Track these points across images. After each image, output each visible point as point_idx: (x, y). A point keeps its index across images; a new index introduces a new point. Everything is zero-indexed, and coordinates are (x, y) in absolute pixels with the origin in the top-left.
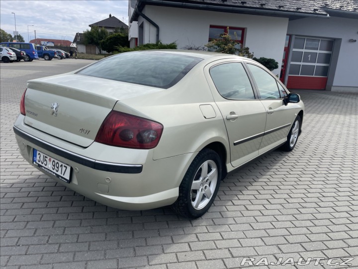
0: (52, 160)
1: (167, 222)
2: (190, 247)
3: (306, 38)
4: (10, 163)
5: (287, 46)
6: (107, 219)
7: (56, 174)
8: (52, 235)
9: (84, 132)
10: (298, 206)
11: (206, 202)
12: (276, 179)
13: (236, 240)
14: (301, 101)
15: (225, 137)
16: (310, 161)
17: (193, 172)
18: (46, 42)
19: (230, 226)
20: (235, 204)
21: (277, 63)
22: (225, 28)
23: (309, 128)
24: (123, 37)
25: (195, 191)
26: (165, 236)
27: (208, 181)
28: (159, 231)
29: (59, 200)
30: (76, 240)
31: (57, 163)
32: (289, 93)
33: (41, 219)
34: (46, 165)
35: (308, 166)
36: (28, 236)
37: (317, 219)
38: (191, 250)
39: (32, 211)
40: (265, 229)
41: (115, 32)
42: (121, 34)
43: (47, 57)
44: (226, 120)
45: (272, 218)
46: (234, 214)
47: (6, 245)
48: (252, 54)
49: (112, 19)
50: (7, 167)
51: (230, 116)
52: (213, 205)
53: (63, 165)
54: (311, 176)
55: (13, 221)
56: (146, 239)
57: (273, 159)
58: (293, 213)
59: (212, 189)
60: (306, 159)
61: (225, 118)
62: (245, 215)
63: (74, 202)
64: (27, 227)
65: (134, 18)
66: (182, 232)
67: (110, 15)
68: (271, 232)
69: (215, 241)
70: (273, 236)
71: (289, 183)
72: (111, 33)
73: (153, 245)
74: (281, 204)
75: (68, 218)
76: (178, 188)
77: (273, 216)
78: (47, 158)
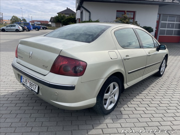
0: (30, 81)
1: (91, 116)
2: (103, 132)
3: (168, 15)
4: (12, 82)
5: (158, 20)
6: (58, 113)
7: (31, 89)
8: (29, 122)
9: (45, 67)
10: (166, 108)
11: (113, 105)
12: (153, 93)
13: (129, 128)
14: (167, 49)
15: (123, 69)
16: (172, 82)
17: (105, 89)
18: (37, 22)
19: (126, 119)
20: (129, 106)
21: (153, 29)
22: (124, 11)
23: (171, 64)
24: (73, 18)
25: (106, 100)
26: (89, 124)
27: (114, 94)
28: (86, 121)
29: (34, 102)
30: (41, 125)
31: (32, 83)
32: (160, 44)
33: (24, 112)
34: (26, 84)
35: (171, 85)
36: (17, 122)
37: (177, 116)
38: (103, 134)
39: (20, 108)
40: (146, 122)
41: (69, 16)
42: (72, 17)
43: (37, 29)
44: (123, 60)
45: (150, 115)
46: (128, 112)
47: (4, 127)
48: (139, 24)
49: (68, 10)
50: (11, 84)
51: (126, 58)
52: (116, 107)
53: (35, 84)
54: (173, 91)
55: (10, 113)
56: (78, 126)
57: (151, 81)
58: (163, 112)
59: (116, 98)
60: (170, 81)
61: (123, 58)
62: (134, 113)
63: (42, 103)
64: (17, 117)
65: (78, 8)
66: (99, 123)
67: (67, 8)
68: (150, 124)
69: (117, 128)
70: (151, 126)
71: (160, 95)
72: (68, 16)
73: (82, 130)
74: (155, 107)
75: (38, 112)
76: (96, 98)
77: (151, 114)
78: (27, 80)
